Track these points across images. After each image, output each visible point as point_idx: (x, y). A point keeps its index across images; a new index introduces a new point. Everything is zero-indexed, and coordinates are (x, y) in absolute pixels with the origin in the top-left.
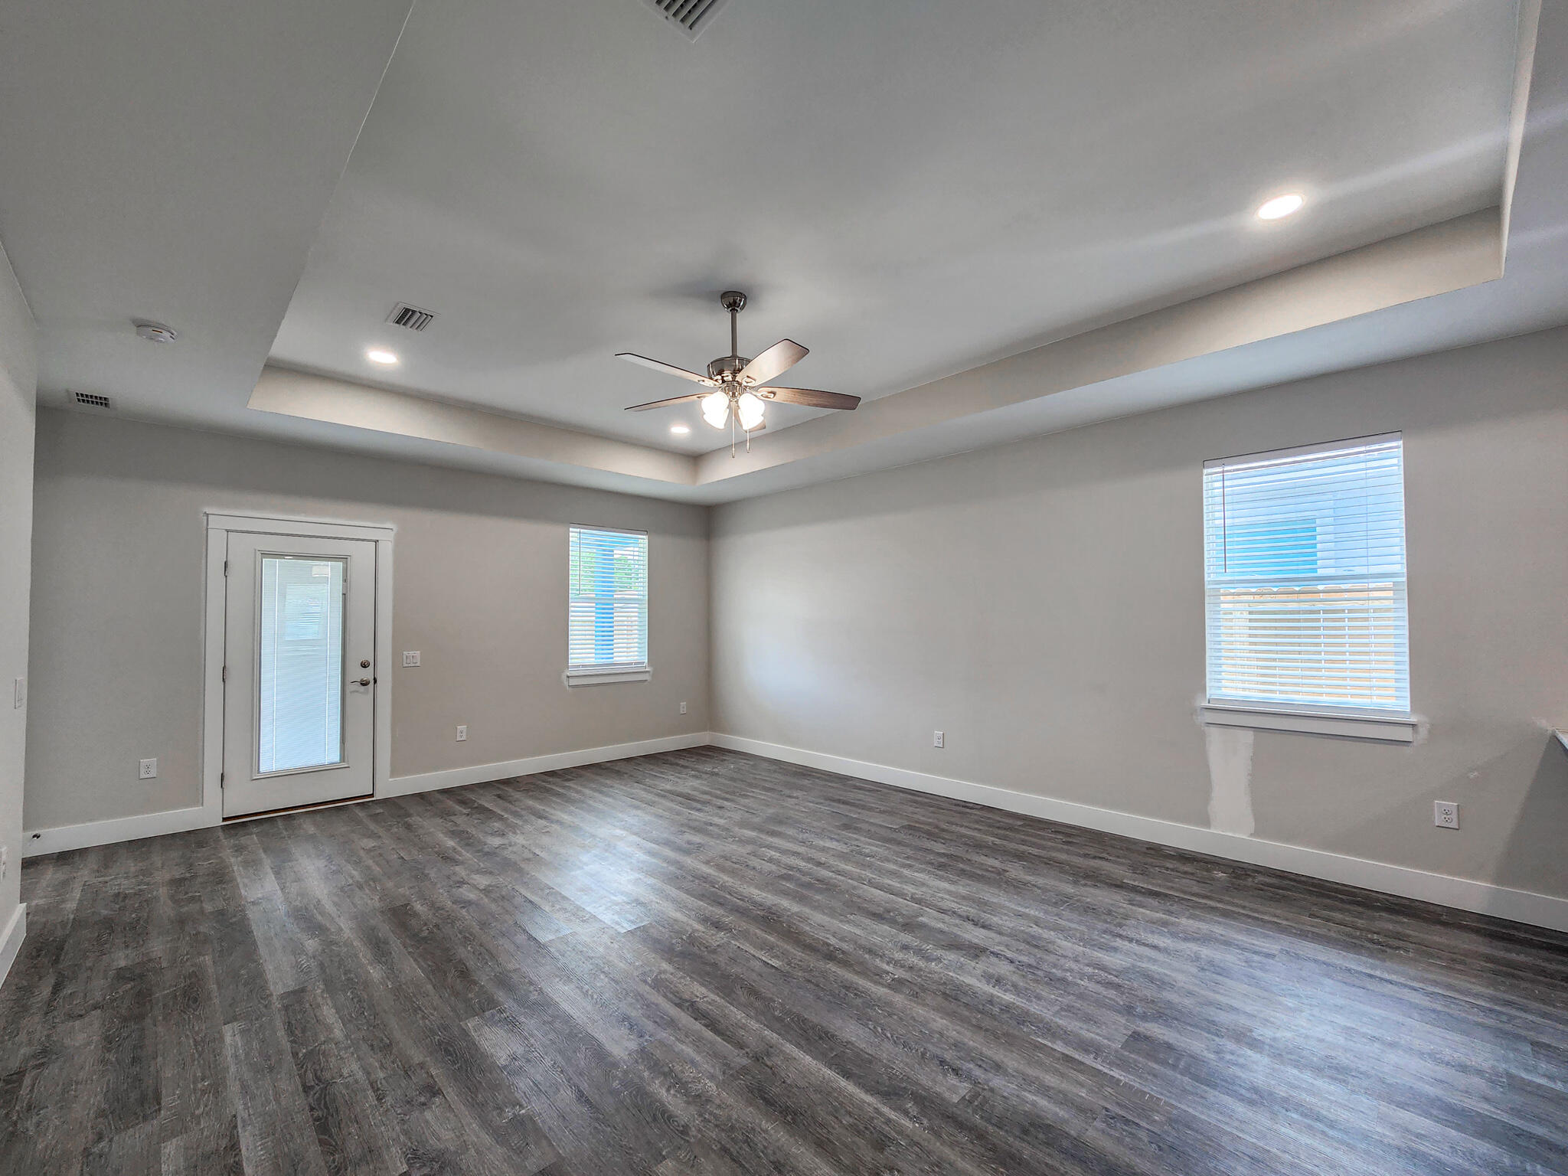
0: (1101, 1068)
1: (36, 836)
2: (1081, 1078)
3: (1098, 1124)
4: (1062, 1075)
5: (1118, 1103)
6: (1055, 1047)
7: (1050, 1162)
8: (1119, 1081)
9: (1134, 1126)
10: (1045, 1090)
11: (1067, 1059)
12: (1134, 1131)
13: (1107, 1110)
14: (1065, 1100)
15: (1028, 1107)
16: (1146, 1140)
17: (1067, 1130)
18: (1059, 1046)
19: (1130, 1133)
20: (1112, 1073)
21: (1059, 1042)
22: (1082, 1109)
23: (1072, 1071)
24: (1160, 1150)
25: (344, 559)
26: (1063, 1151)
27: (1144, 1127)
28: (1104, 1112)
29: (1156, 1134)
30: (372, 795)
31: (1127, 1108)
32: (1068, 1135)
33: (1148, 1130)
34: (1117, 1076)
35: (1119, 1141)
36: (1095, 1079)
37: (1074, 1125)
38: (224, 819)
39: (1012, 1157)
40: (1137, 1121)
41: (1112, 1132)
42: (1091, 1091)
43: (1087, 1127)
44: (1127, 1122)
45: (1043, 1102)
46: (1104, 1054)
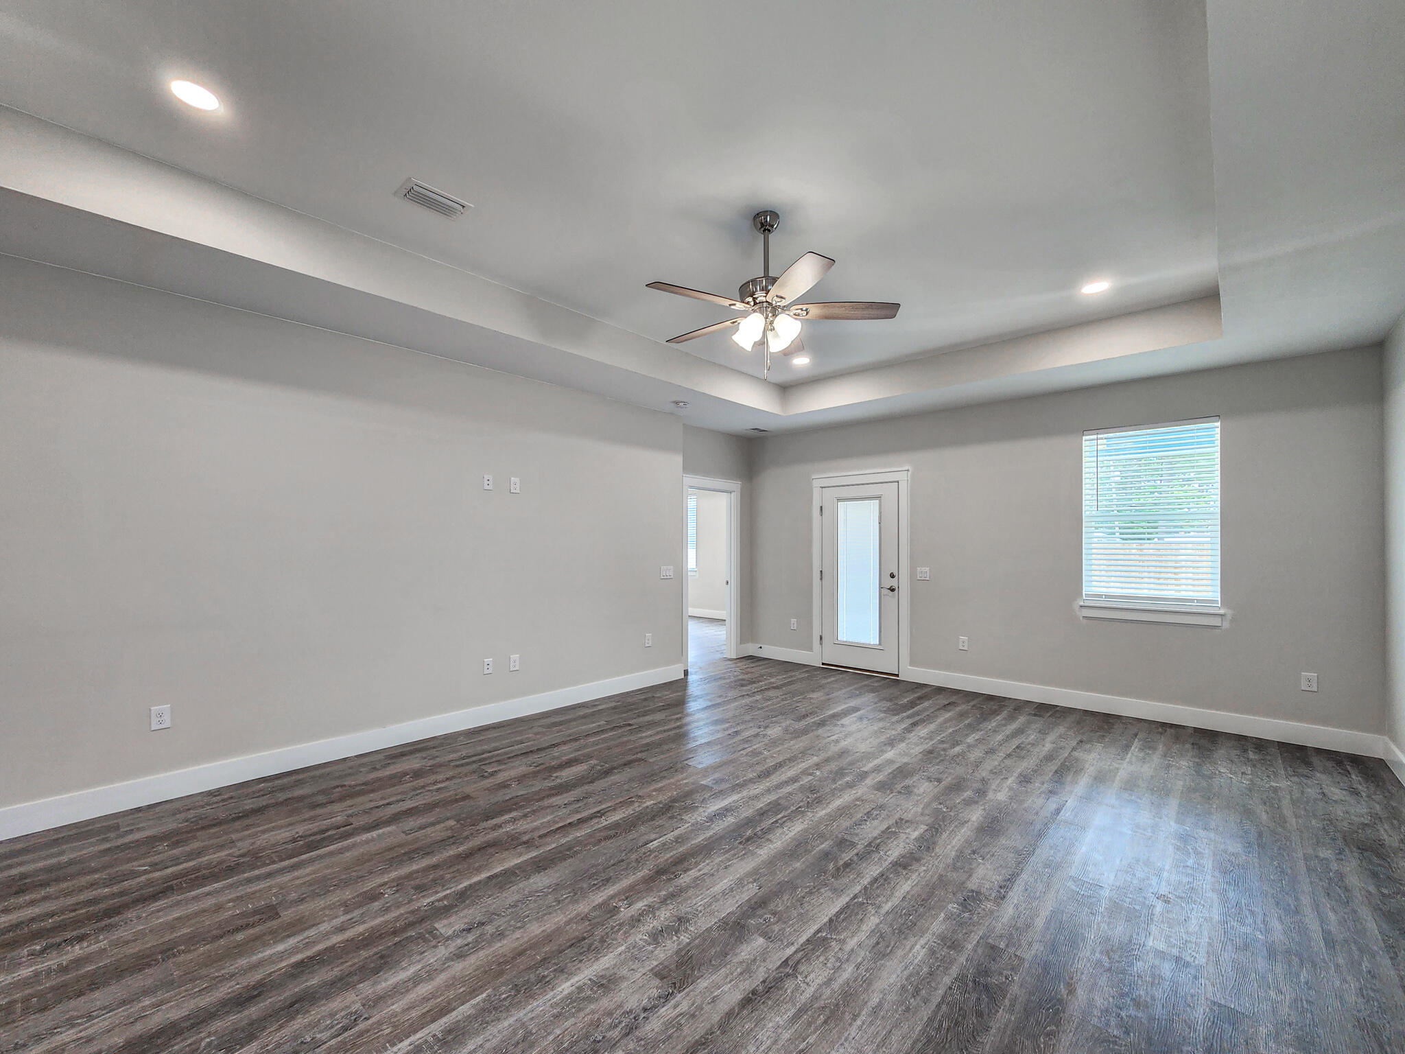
0: (419, 1035)
1: (761, 648)
2: (414, 1014)
3: (358, 1006)
4: (426, 999)
5: (368, 1031)
6: (467, 1005)
7: (347, 964)
8: (393, 1045)
9: (336, 1033)
10: (416, 980)
11: (444, 1011)
12: (333, 1030)
13: (366, 1019)
14: (397, 991)
15: (404, 964)
16: (318, 1036)
17: (366, 983)
18: (465, 1010)
19: (332, 1027)
20: (407, 1042)
21: (473, 1011)
22: (379, 1000)
23: (427, 1009)
24: (302, 1042)
25: (879, 497)
26: (350, 974)
27: (330, 1041)
28: (366, 1016)
29: (317, 1047)
30: (897, 675)
31: (358, 1037)
32: (360, 981)
33: (326, 1042)
34: (400, 1046)
35: (332, 1015)
36: (407, 1024)
37: (367, 989)
38: (823, 664)
39: (367, 945)
40: (339, 1039)
41: (343, 1013)
42: (395, 1015)
43: (359, 997)
44: (345, 1029)
45: (403, 976)
46: (436, 1048)
